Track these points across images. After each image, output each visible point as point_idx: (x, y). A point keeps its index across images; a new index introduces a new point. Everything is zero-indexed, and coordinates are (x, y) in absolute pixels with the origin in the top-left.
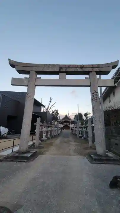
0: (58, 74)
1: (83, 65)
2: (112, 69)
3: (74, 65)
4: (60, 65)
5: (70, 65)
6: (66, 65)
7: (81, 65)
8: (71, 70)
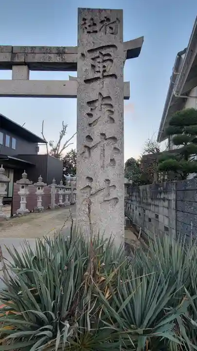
0: (11, 68)
1: (64, 48)
2: (127, 59)
3: (43, 47)
4: (12, 47)
5: (35, 47)
6: (25, 48)
7: (58, 48)
8: (38, 58)
